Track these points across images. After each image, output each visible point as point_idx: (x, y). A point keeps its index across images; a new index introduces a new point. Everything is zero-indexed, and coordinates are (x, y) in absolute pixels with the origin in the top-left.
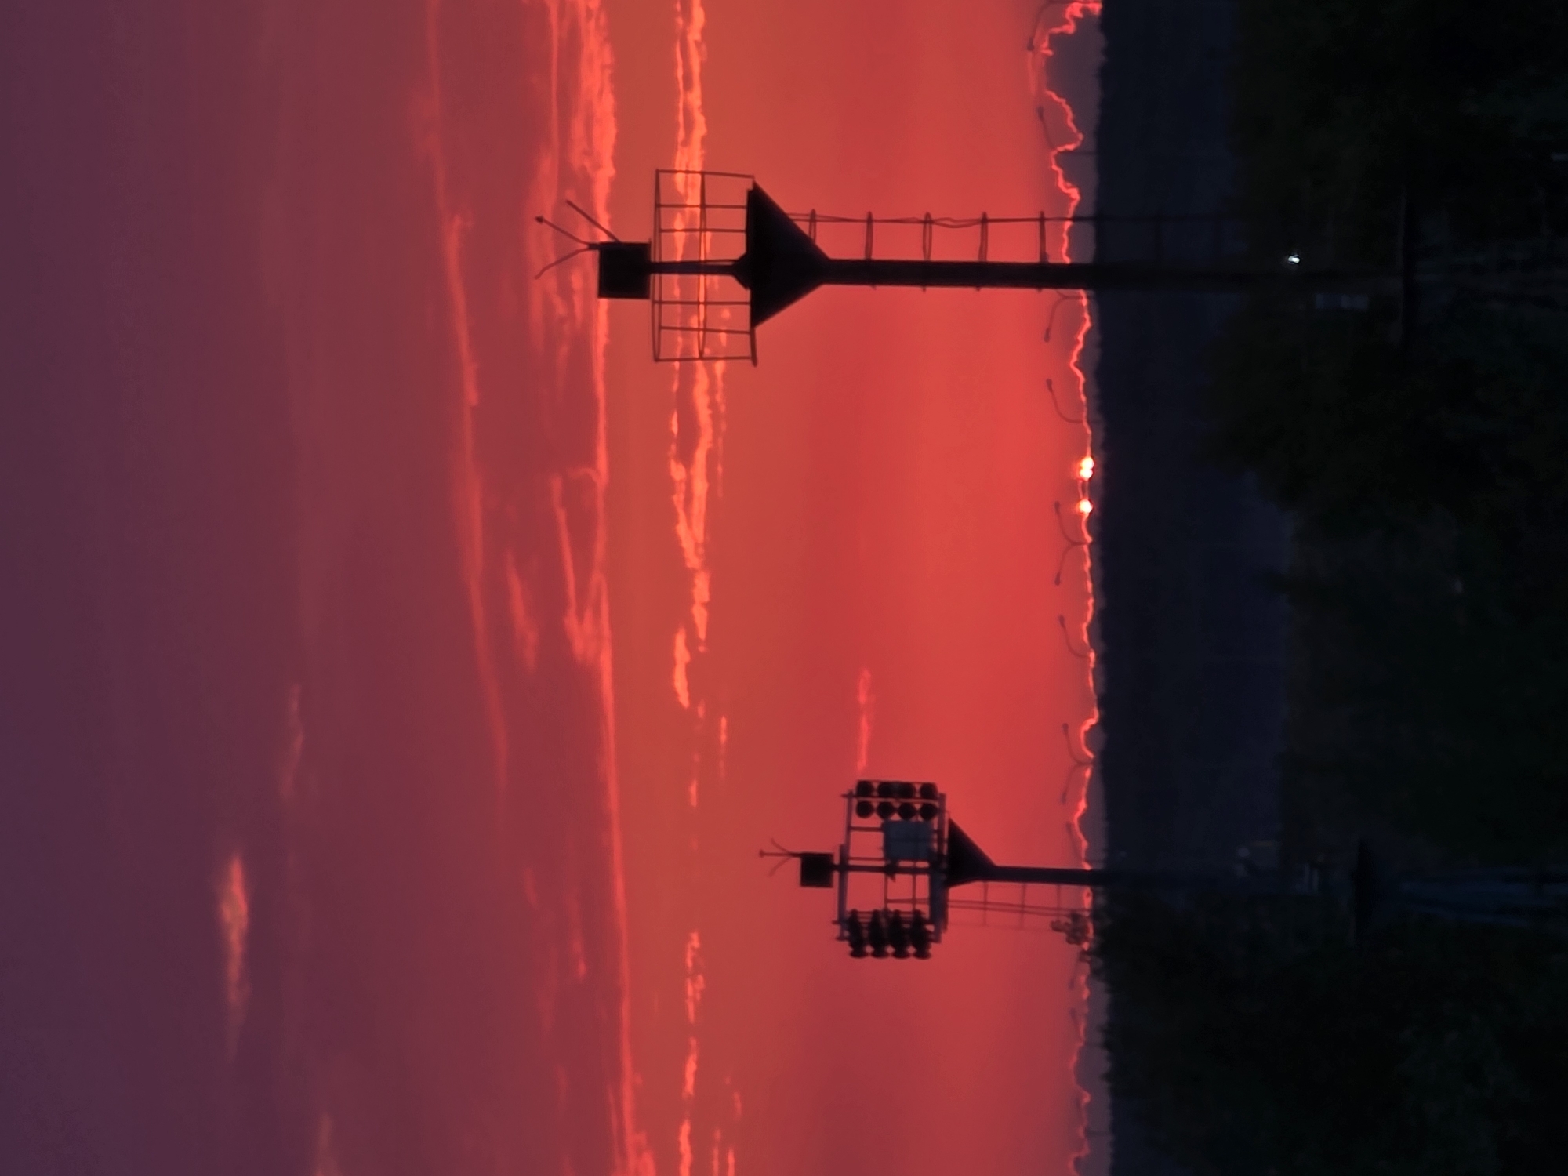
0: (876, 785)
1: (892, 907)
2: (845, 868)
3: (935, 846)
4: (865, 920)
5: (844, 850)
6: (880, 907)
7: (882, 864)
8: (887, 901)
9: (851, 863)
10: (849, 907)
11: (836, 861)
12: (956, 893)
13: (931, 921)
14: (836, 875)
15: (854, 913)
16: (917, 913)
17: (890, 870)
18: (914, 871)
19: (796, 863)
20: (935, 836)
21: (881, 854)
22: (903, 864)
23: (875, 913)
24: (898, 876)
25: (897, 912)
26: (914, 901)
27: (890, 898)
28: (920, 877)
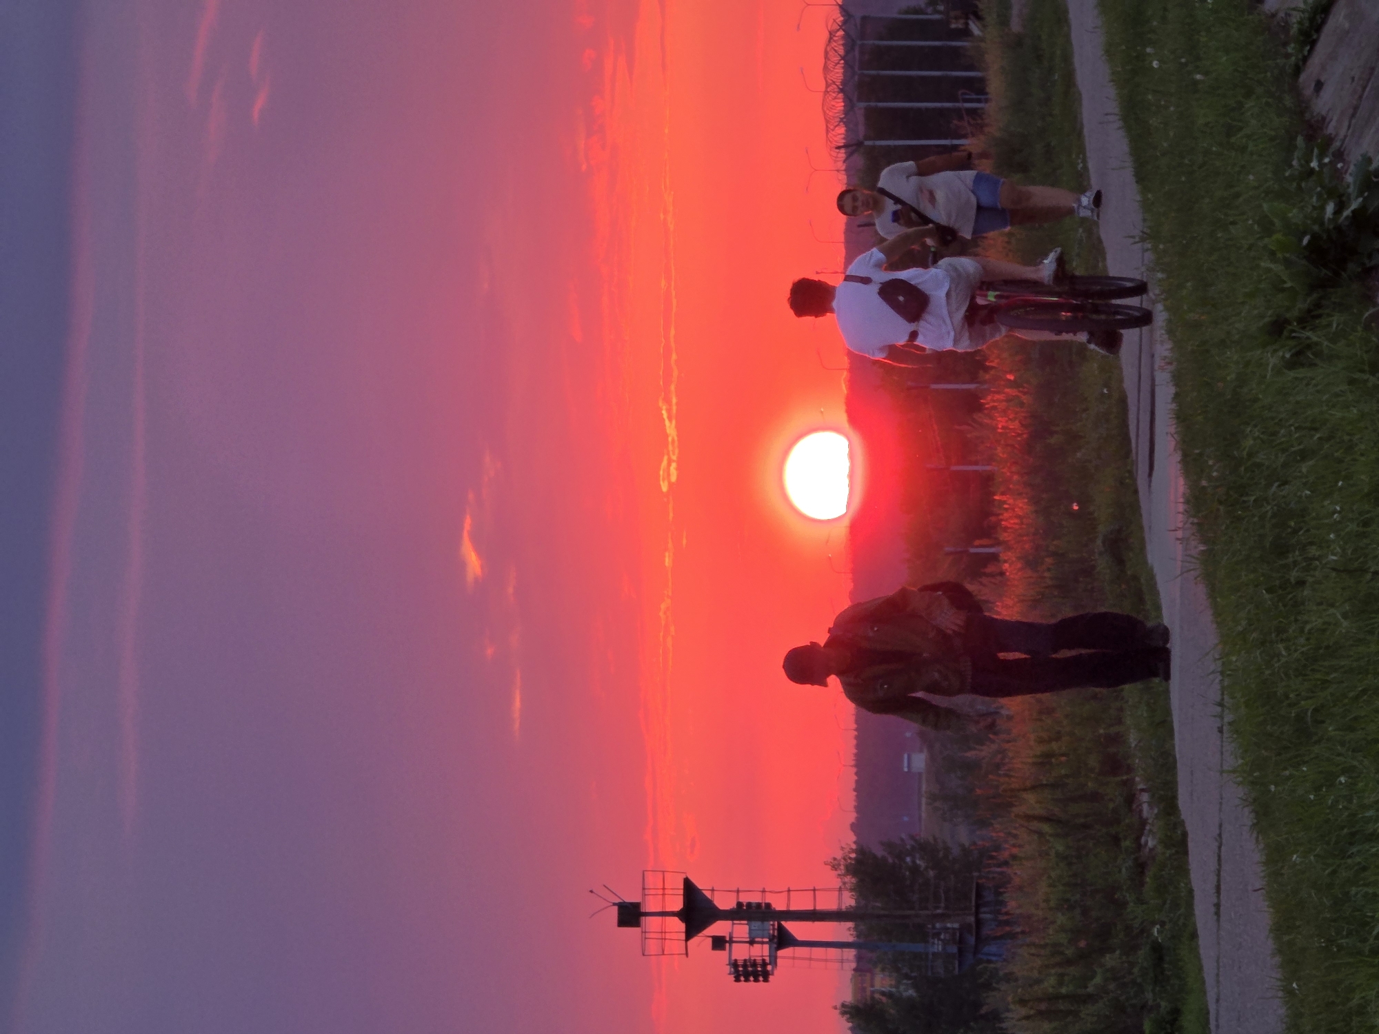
0: (745, 904)
1: (752, 959)
2: (731, 941)
3: (771, 932)
4: (740, 963)
5: (731, 934)
6: (747, 958)
7: (748, 940)
8: (750, 956)
9: (734, 939)
10: (733, 958)
11: (728, 939)
12: (780, 953)
13: (770, 964)
14: (727, 945)
15: (736, 960)
16: (764, 960)
17: (752, 942)
18: (763, 943)
19: (710, 939)
20: (771, 927)
21: (748, 936)
22: (757, 940)
23: (745, 960)
24: (755, 945)
25: (755, 960)
26: (762, 955)
27: (752, 954)
28: (765, 946)
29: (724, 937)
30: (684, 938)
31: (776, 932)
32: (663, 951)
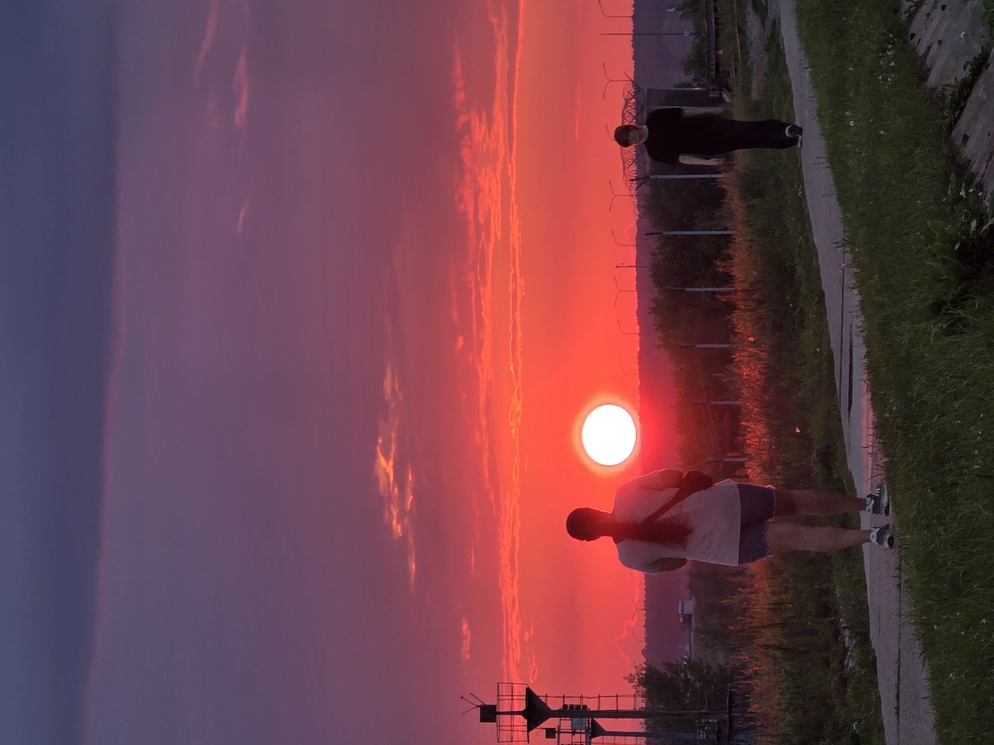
0: (569, 706)
2: (559, 732)
3: (587, 725)
5: (559, 727)
7: (571, 731)
8: (572, 742)
9: (561, 731)
11: (557, 730)
12: (593, 740)
14: (557, 734)
17: (574, 733)
18: (581, 733)
19: (545, 730)
20: (587, 722)
21: (570, 728)
22: (577, 731)
24: (576, 735)
26: (581, 742)
28: (582, 735)
29: (555, 729)
31: (590, 725)
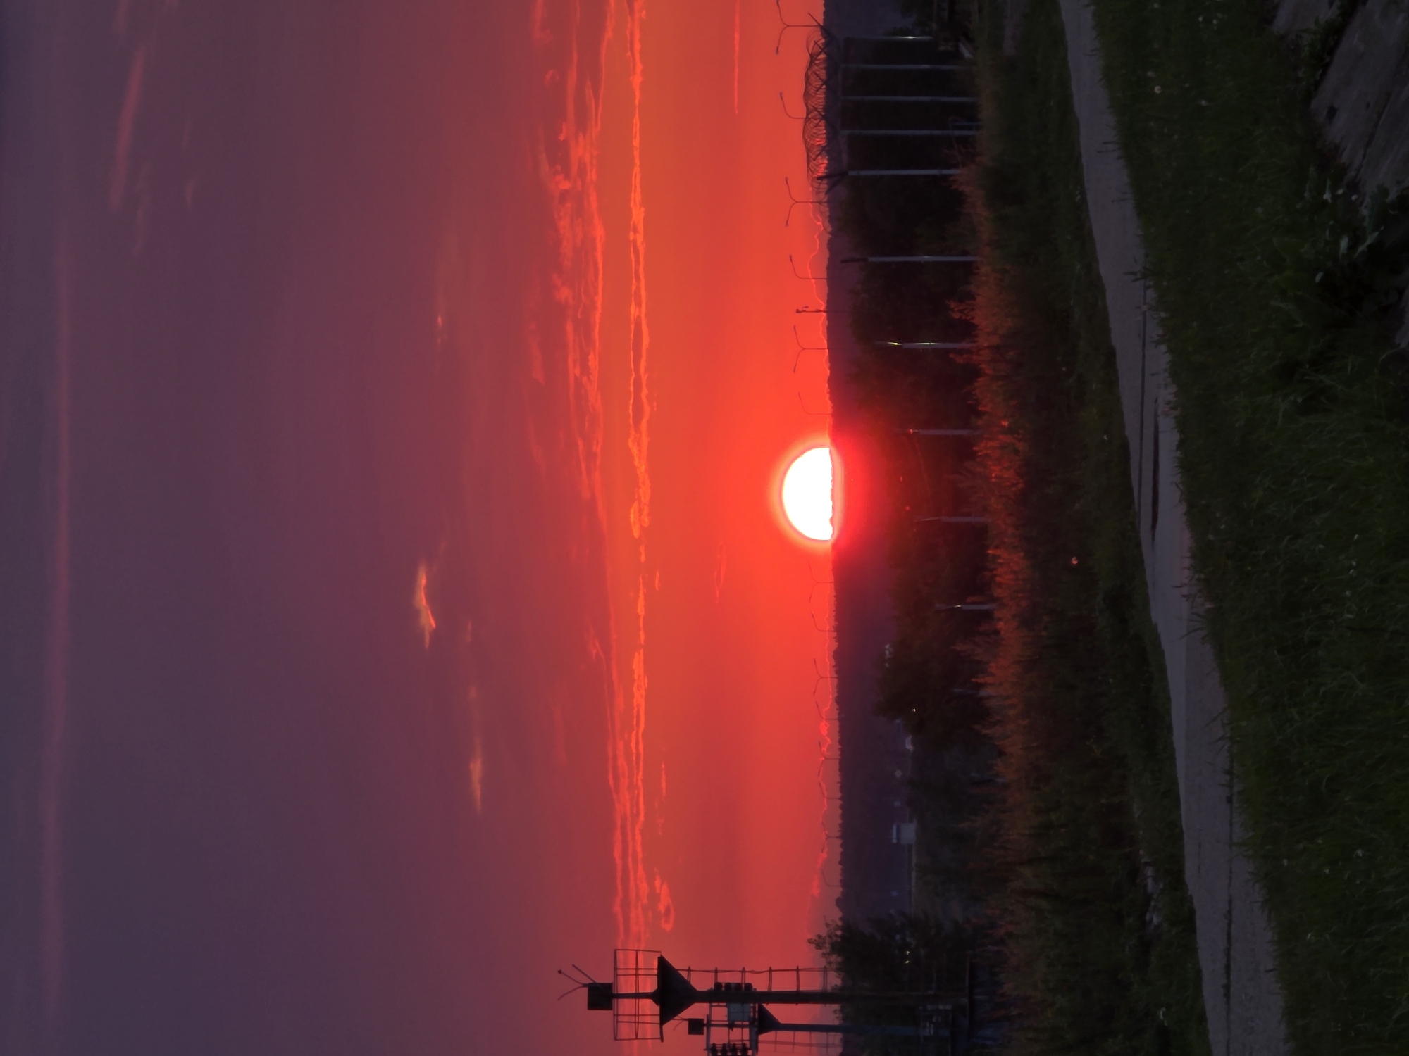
0: (723, 985)
1: (732, 1043)
2: (709, 1025)
3: (752, 1014)
4: (719, 1048)
5: (709, 1017)
6: (726, 1042)
7: (727, 1023)
8: (729, 1041)
9: (712, 1023)
10: (711, 1043)
11: (705, 1022)
12: (761, 1037)
13: (750, 1049)
14: (705, 1029)
15: (714, 1045)
16: (744, 1045)
17: (731, 1026)
18: (742, 1026)
19: (687, 1022)
20: (752, 1010)
21: (726, 1019)
22: (737, 1023)
23: (724, 1045)
24: (735, 1029)
25: (734, 1045)
26: (742, 1040)
27: (731, 1038)
28: (744, 1029)
29: (703, 1020)
30: (659, 1022)
31: (757, 1015)
32: (637, 1035)
